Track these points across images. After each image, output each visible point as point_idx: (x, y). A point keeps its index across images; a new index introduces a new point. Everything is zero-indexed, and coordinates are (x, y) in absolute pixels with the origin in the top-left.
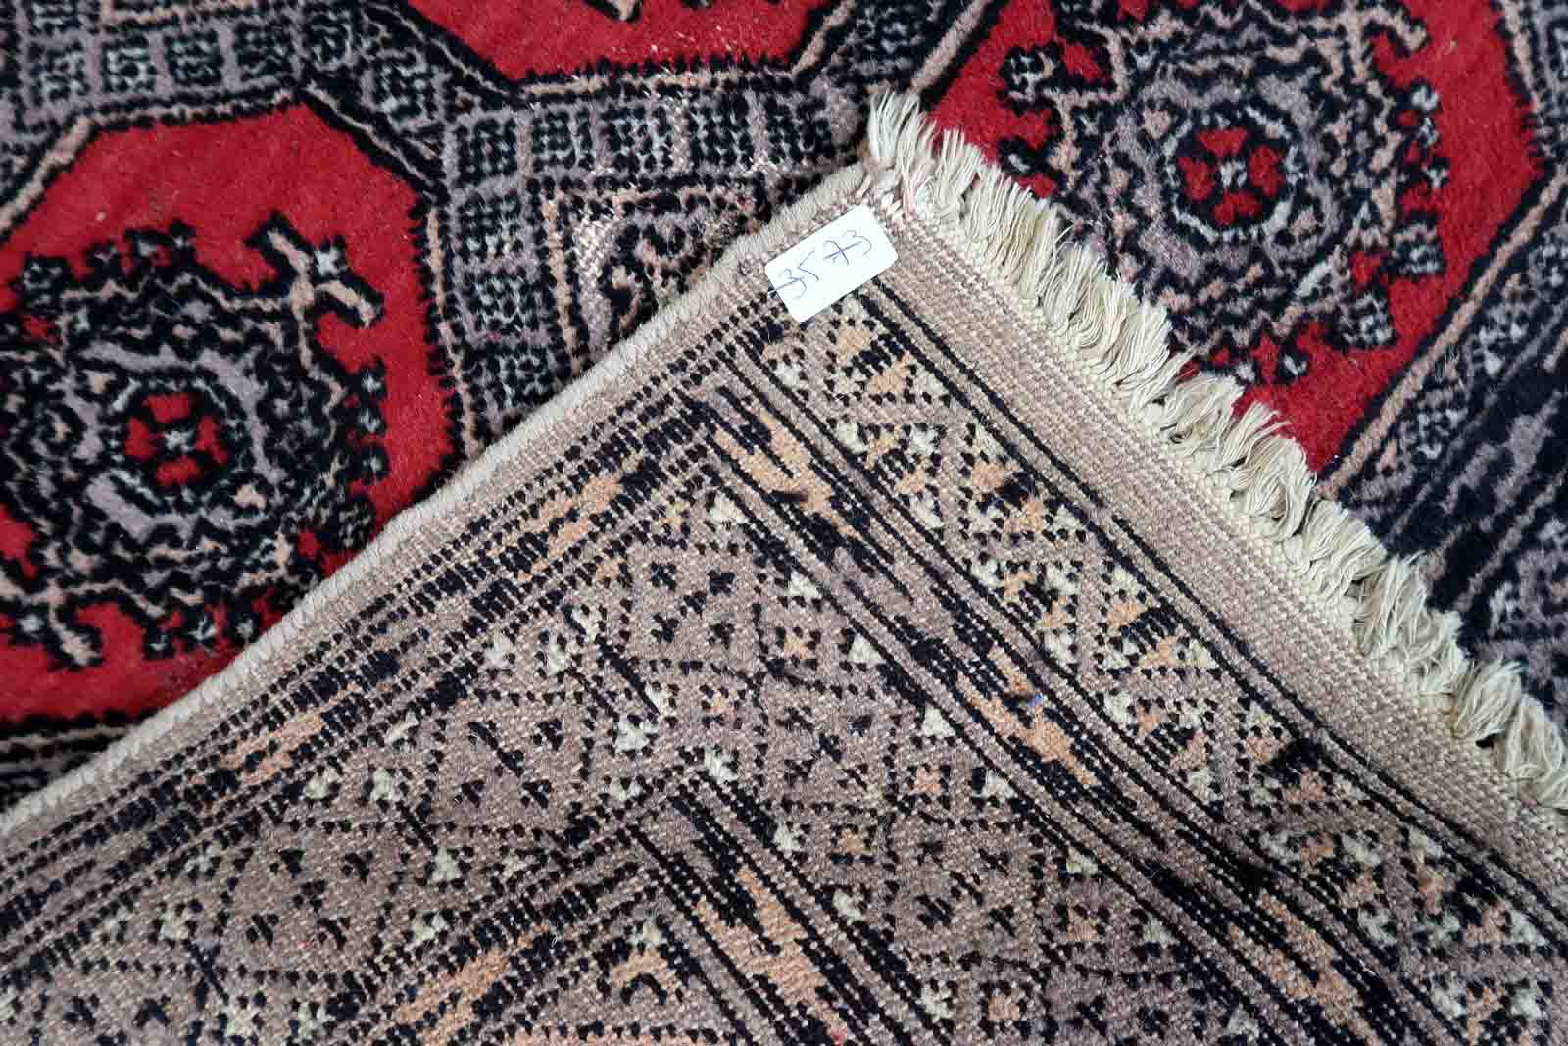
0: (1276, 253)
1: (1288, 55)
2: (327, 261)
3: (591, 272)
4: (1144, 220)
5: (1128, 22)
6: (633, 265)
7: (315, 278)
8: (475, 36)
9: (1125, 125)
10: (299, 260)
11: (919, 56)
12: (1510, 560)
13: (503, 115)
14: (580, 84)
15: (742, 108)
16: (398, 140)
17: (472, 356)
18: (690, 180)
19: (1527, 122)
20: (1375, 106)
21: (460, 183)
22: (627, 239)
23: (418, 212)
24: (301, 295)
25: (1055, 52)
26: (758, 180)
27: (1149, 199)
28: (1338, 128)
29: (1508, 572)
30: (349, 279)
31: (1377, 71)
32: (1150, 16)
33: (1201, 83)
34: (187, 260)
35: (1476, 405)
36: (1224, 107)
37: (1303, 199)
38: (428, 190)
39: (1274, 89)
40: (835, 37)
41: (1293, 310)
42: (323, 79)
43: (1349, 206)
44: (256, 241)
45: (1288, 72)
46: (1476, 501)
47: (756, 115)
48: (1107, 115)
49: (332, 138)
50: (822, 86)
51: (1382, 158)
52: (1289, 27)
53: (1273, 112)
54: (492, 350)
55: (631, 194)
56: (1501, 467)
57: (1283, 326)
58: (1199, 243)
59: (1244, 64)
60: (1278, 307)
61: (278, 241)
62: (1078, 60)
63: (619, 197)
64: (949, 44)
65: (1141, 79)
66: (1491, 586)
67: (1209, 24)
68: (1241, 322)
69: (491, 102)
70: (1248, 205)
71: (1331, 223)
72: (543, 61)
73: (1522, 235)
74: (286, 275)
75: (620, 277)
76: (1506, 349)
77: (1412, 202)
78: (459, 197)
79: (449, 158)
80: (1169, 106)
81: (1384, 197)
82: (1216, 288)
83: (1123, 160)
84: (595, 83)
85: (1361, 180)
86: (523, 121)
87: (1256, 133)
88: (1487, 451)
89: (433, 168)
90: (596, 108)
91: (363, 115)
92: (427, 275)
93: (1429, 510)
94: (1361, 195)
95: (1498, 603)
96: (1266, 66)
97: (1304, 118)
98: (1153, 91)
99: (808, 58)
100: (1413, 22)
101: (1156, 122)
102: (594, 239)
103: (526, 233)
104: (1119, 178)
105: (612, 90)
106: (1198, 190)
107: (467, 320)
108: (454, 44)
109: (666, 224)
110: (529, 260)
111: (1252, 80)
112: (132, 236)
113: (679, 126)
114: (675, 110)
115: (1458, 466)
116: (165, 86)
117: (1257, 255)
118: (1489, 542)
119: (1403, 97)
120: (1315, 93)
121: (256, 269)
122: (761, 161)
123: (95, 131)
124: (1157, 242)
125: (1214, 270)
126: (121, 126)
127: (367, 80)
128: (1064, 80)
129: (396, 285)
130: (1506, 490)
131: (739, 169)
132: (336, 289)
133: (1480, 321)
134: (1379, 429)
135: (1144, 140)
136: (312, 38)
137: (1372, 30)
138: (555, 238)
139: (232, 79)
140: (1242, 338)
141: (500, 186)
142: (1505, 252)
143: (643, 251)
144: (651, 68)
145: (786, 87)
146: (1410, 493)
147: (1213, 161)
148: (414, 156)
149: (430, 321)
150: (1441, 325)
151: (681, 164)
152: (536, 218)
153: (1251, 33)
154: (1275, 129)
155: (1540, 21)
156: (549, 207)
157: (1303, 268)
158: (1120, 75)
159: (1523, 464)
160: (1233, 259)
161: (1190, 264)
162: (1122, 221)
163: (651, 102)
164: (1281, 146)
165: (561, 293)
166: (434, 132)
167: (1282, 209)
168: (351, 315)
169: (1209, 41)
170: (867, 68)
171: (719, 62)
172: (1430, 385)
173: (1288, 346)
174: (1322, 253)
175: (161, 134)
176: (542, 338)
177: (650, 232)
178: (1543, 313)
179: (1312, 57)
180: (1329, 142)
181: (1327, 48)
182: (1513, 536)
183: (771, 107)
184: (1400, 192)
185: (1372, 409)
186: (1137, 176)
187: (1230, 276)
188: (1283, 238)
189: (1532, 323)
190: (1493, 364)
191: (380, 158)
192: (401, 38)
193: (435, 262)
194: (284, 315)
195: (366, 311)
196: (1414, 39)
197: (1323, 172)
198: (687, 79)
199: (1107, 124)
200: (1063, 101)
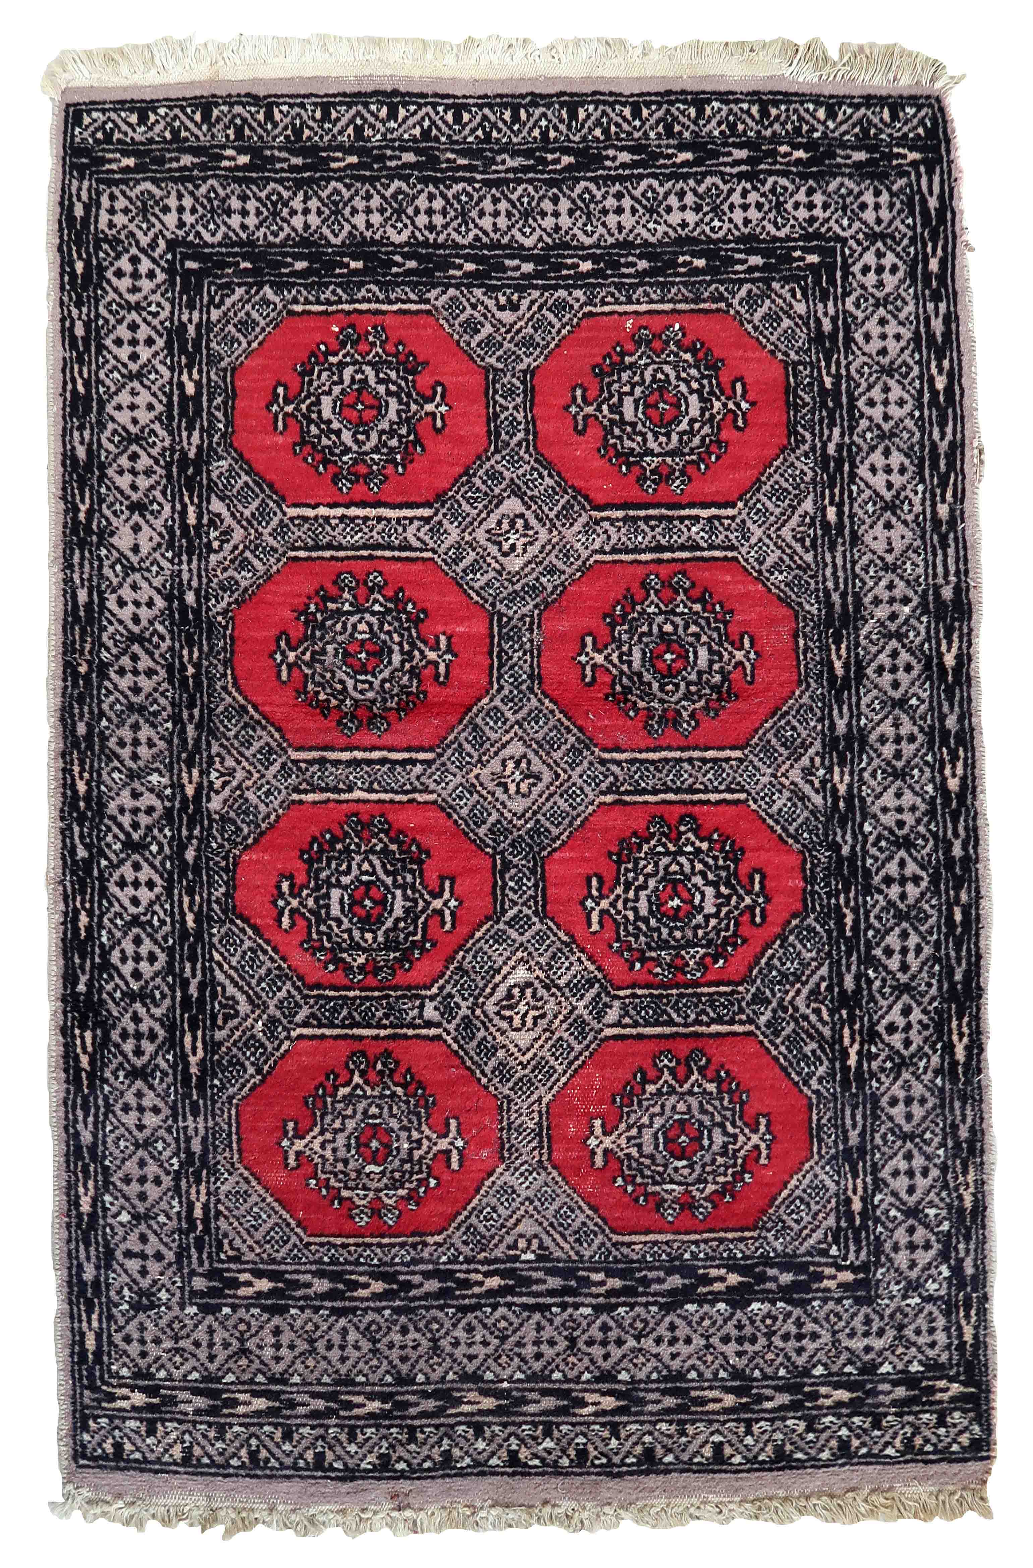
0: (670, 1171)
1: (730, 1129)
2: (453, 903)
3: (511, 981)
4: (651, 1126)
5: (704, 1076)
6: (522, 992)
7: (445, 904)
8: (552, 891)
9: (673, 1099)
10: (447, 895)
11: (647, 1024)
12: (636, 1304)
13: (535, 919)
14: (561, 934)
15: (592, 986)
16: (504, 895)
17: (459, 968)
18: (559, 989)
19: (764, 1212)
20: (735, 1165)
21: (506, 923)
22: (529, 984)
23: (488, 918)
24: (437, 904)
25: (678, 1063)
26: (575, 1008)
27: (658, 1122)
28: (720, 1160)
29: (632, 1306)
30: (453, 914)
31: (745, 1158)
32: (711, 1081)
33: (703, 1111)
34: (420, 862)
35: (672, 1260)
36: (701, 1123)
37: (691, 1166)
38: (494, 916)
39: (717, 1133)
40: (634, 996)
41: (657, 1188)
42: (503, 859)
43: (699, 1181)
44: (442, 879)
45: (725, 1133)
46: (645, 1282)
47: (593, 992)
48: (672, 1091)
49: (489, 876)
50: (617, 1004)
51: (721, 1179)
52: (739, 1123)
53: (710, 1138)
54: (467, 972)
55: (542, 975)
56: (660, 1281)
57: (651, 1189)
58: (657, 1146)
59: (718, 1118)
60: (655, 1183)
61: (447, 884)
62: (681, 1071)
63: (538, 972)
64: (658, 1030)
65: (690, 1093)
66: (624, 1304)
67: (722, 1100)
68: (643, 1176)
69: (536, 913)
70: (678, 1152)
71: (690, 1180)
72: (560, 919)
73: (730, 1235)
74: (440, 895)
75: (516, 991)
76: (695, 1257)
77: (715, 1198)
78: (501, 926)
79: (511, 913)
80: (689, 1107)
81: (711, 1188)
82: (647, 1162)
83: (663, 1106)
84: (565, 938)
85: (710, 1178)
86: (538, 926)
87: (701, 1138)
88: (662, 1274)
89: (504, 912)
90: (558, 944)
91: (502, 878)
92: (472, 936)
93: (632, 1271)
94: (706, 1182)
95: (621, 1310)
96: (722, 1126)
97: (715, 1148)
98: (690, 1099)
99: (621, 993)
100: (768, 1157)
101: (681, 1107)
102: (521, 974)
103: (507, 954)
104: (657, 1109)
105: (567, 945)
106: (671, 1135)
107: (469, 958)
108: (544, 890)
109: (542, 992)
110: (500, 961)
111: (715, 1125)
112: (414, 840)
113: (573, 971)
114: (576, 968)
115: (650, 1269)
116: (464, 812)
117: (665, 1166)
118: (637, 1294)
119: (744, 1171)
120: (725, 1146)
121: (434, 885)
122: (581, 1004)
123: (435, 802)
124: (647, 1135)
125: (652, 1157)
126: (443, 809)
127: (513, 871)
128: (673, 1072)
129: (462, 930)
130: (655, 1287)
131: (573, 1000)
132: (447, 912)
133: (696, 1243)
134: (643, 1238)
135: (674, 1107)
136: (512, 845)
137: (756, 1147)
138: (511, 963)
139: (482, 831)
140: (639, 1180)
141: (514, 935)
142: (722, 1234)
143: (529, 992)
144: (582, 951)
145: (608, 994)
146: (633, 1261)
147: (683, 1132)
148: (503, 903)
149: (460, 947)
150: (687, 1233)
151: (562, 982)
152: (513, 953)
153: (728, 1114)
154: (706, 1142)
155: (798, 1192)
156: (519, 954)
157: (672, 1182)
158: (687, 1086)
159: (666, 1286)
160: (660, 1160)
161: (648, 1149)
162: (645, 1120)
163: (573, 959)
164: (702, 1148)
165: (498, 978)
166: (515, 904)
167: (684, 1163)
168: (443, 923)
169: (717, 1103)
170: (632, 1012)
171: (599, 969)
172: (667, 1243)
173: (646, 1195)
174: (680, 1184)
175: (450, 823)
176: (481, 984)
177: (535, 990)
178: (713, 1259)
179: (735, 1136)
180: (714, 1161)
181: (741, 1138)
182: (644, 1300)
183: (598, 995)
184: (715, 1192)
185: (647, 1232)
186: (662, 1114)
187: (654, 1162)
188: (676, 1169)
189: (708, 1258)
190: (687, 1256)
191: (494, 893)
192: (533, 871)
193: (478, 935)
194: (428, 904)
195: (448, 927)
196: (763, 1161)
197: (704, 1166)
198: (587, 964)
199: (669, 1094)
200: (666, 1076)
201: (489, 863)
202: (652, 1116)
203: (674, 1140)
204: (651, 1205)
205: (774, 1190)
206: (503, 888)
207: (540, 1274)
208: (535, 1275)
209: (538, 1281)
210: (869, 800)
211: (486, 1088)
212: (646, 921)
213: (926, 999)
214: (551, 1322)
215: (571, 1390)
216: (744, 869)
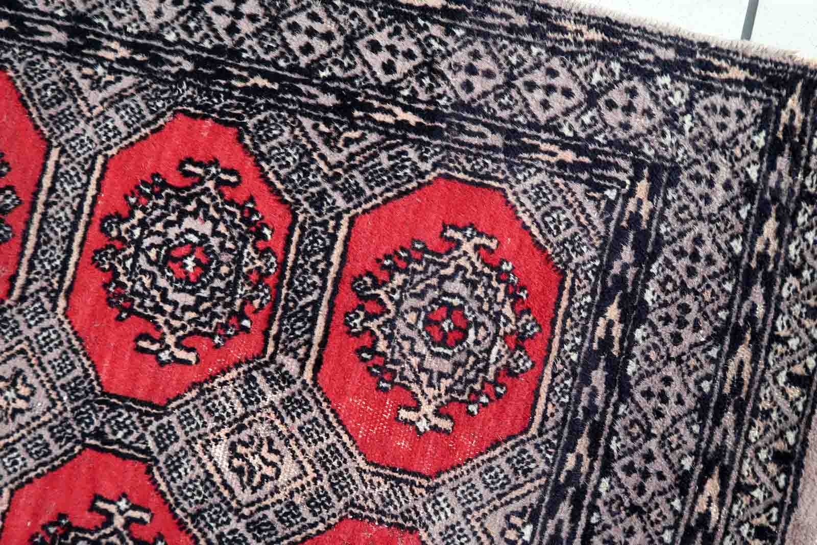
201: (88, 453)
202: (413, 353)
203: (445, 336)
204: (508, 381)
205: (528, 241)
206: (123, 445)
207: (551, 524)
208: (550, 530)
209: (558, 529)
210: (143, 27)
211: (329, 527)
212: (201, 300)
213: (368, 23)
214: (606, 527)
215: (688, 527)
216: (175, 179)
